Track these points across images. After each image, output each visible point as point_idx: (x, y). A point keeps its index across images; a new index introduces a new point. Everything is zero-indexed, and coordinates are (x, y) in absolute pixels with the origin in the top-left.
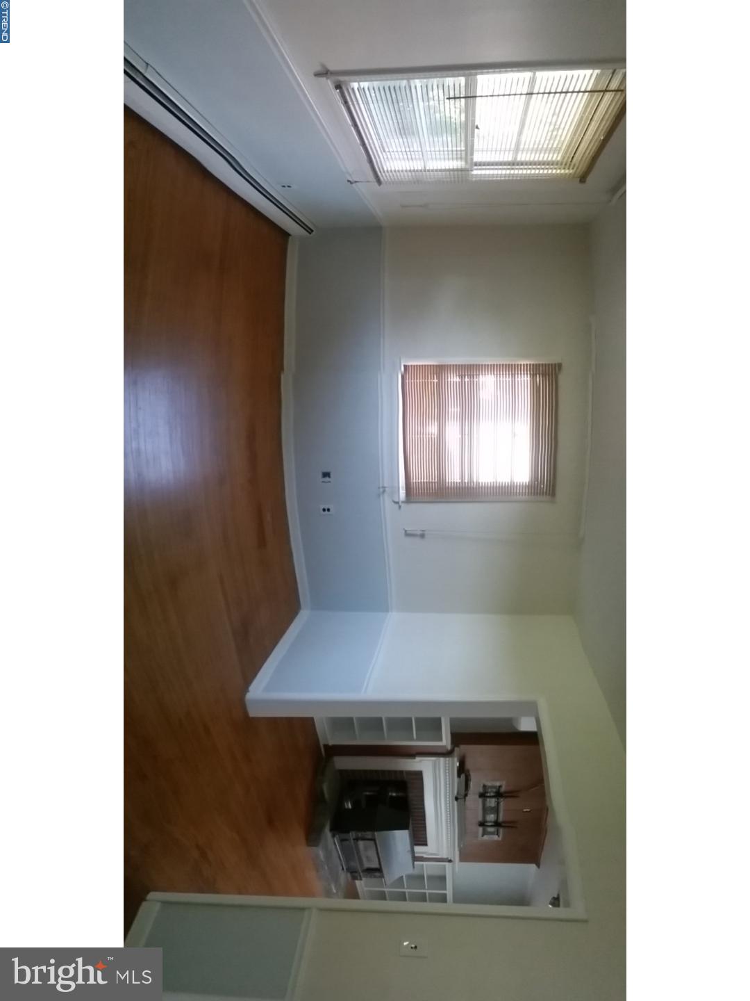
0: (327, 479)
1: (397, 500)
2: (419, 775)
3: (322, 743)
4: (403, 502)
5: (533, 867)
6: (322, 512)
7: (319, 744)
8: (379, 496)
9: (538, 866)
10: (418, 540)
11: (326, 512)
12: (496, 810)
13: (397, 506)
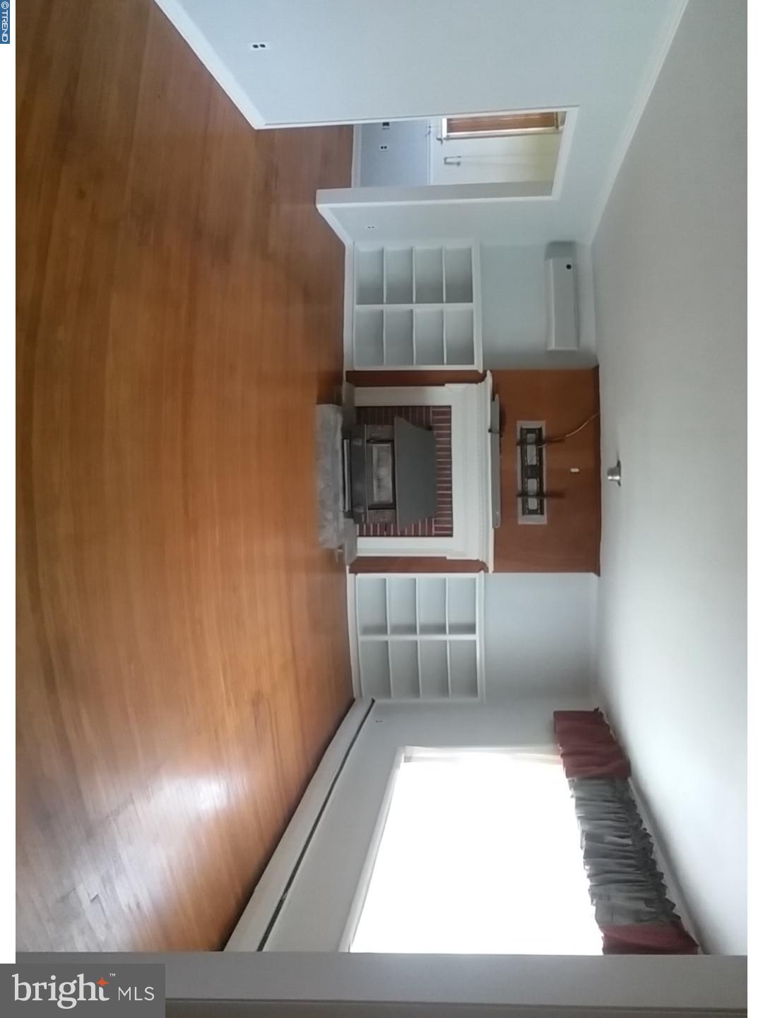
0: (386, 127)
1: (439, 137)
2: (444, 413)
3: (346, 368)
4: (445, 139)
5: (592, 576)
6: (380, 149)
7: (343, 368)
8: (426, 136)
9: (599, 574)
10: (454, 167)
11: (384, 149)
12: (536, 472)
13: (439, 142)
